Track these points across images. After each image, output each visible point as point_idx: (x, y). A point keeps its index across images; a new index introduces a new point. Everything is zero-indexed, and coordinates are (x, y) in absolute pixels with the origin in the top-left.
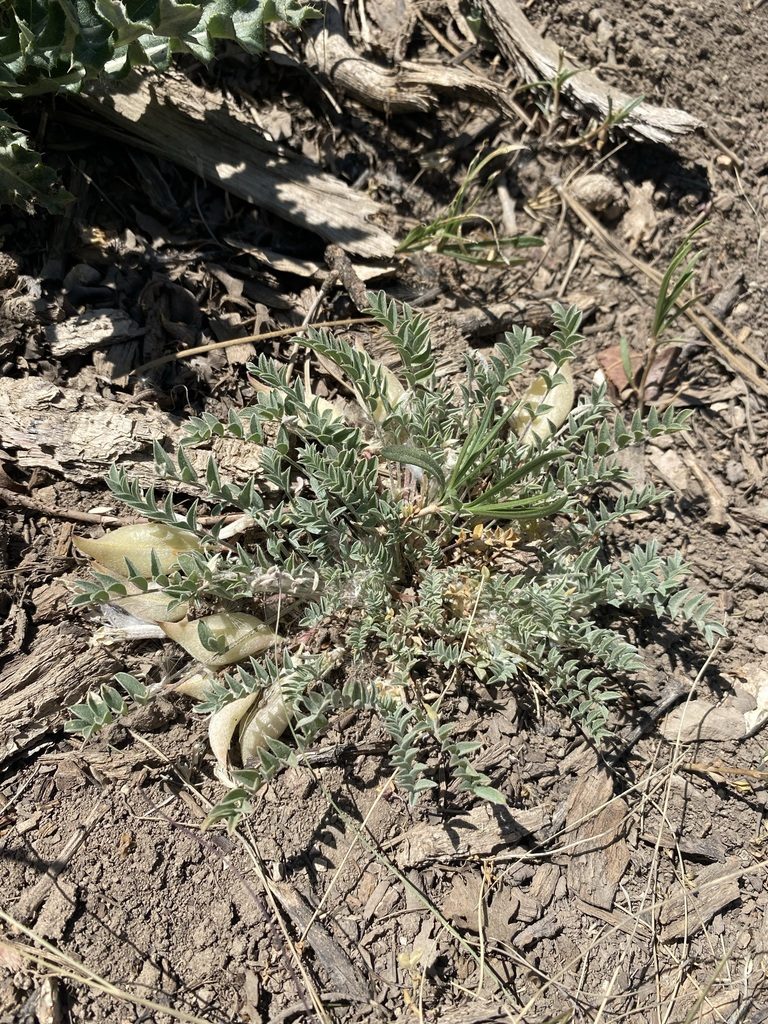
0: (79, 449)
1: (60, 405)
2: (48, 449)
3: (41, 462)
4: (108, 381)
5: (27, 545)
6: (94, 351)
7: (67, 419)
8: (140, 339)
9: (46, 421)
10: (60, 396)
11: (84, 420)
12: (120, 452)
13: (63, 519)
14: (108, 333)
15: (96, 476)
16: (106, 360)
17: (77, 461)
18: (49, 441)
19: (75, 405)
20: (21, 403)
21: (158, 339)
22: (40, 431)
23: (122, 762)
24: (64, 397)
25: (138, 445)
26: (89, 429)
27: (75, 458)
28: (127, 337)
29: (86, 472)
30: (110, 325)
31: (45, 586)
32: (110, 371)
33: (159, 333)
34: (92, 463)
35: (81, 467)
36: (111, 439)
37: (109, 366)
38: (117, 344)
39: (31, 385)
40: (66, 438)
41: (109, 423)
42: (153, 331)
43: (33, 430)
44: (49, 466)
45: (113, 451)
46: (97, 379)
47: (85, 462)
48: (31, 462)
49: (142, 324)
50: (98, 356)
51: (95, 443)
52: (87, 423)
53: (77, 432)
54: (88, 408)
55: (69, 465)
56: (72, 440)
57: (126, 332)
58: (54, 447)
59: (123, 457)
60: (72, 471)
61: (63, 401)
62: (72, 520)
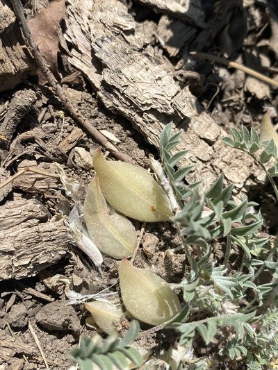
0: (125, 82)
1: (128, 38)
2: (99, 65)
3: (85, 69)
4: (163, 43)
5: (38, 123)
6: (164, 14)
7: (130, 53)
8: (200, 30)
9: (114, 44)
10: (132, 32)
11: (142, 63)
12: (154, 106)
13: (80, 125)
14: (184, 10)
15: (123, 109)
16: (168, 27)
17: (118, 90)
18: (106, 60)
19: (140, 47)
20: (99, 15)
21: (210, 38)
22: (104, 47)
23: (11, 345)
24: (133, 34)
25: (171, 111)
26: (141, 72)
27: (119, 87)
28: (194, 22)
29: (116, 102)
30: (187, 6)
31: (34, 162)
32: (168, 38)
33: (214, 35)
34: (127, 99)
35: (116, 96)
36: (153, 92)
37: (169, 33)
38: (182, 21)
39: (116, 9)
40: (119, 66)
41: (160, 79)
42: (211, 31)
43: (100, 43)
44: (89, 76)
45: (149, 102)
46: (154, 36)
47: (123, 94)
48: (78, 64)
49: (206, 20)
50: (164, 20)
51: (140, 86)
52: (142, 67)
53: (131, 68)
54: (147, 55)
55: (108, 88)
56: (124, 71)
57: (195, 18)
58: (105, 66)
59: (153, 111)
60: (107, 94)
61: (131, 36)
62: (85, 130)
